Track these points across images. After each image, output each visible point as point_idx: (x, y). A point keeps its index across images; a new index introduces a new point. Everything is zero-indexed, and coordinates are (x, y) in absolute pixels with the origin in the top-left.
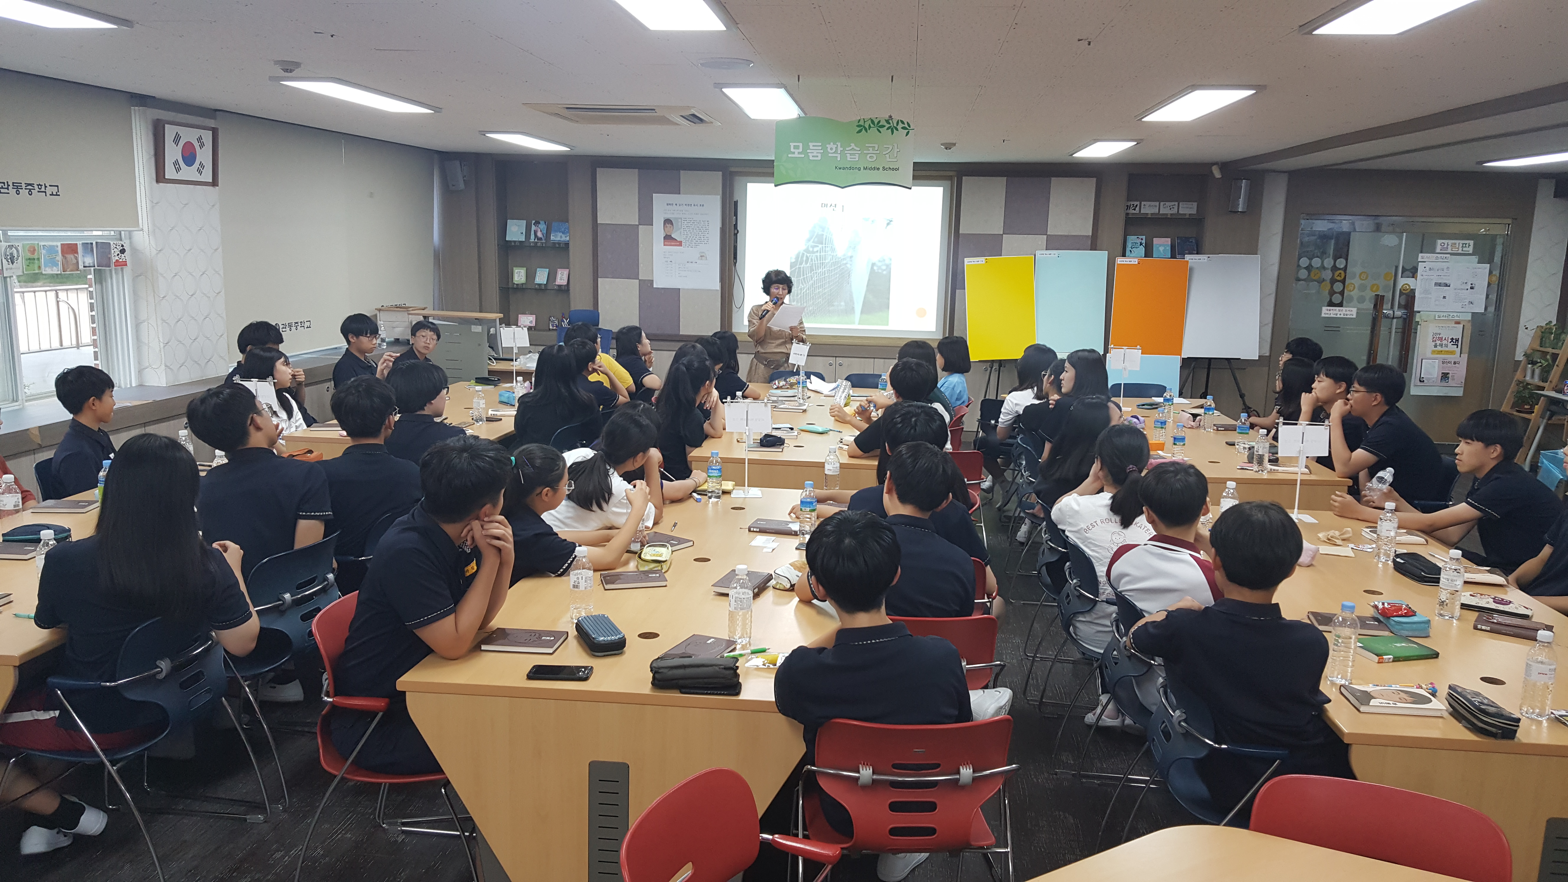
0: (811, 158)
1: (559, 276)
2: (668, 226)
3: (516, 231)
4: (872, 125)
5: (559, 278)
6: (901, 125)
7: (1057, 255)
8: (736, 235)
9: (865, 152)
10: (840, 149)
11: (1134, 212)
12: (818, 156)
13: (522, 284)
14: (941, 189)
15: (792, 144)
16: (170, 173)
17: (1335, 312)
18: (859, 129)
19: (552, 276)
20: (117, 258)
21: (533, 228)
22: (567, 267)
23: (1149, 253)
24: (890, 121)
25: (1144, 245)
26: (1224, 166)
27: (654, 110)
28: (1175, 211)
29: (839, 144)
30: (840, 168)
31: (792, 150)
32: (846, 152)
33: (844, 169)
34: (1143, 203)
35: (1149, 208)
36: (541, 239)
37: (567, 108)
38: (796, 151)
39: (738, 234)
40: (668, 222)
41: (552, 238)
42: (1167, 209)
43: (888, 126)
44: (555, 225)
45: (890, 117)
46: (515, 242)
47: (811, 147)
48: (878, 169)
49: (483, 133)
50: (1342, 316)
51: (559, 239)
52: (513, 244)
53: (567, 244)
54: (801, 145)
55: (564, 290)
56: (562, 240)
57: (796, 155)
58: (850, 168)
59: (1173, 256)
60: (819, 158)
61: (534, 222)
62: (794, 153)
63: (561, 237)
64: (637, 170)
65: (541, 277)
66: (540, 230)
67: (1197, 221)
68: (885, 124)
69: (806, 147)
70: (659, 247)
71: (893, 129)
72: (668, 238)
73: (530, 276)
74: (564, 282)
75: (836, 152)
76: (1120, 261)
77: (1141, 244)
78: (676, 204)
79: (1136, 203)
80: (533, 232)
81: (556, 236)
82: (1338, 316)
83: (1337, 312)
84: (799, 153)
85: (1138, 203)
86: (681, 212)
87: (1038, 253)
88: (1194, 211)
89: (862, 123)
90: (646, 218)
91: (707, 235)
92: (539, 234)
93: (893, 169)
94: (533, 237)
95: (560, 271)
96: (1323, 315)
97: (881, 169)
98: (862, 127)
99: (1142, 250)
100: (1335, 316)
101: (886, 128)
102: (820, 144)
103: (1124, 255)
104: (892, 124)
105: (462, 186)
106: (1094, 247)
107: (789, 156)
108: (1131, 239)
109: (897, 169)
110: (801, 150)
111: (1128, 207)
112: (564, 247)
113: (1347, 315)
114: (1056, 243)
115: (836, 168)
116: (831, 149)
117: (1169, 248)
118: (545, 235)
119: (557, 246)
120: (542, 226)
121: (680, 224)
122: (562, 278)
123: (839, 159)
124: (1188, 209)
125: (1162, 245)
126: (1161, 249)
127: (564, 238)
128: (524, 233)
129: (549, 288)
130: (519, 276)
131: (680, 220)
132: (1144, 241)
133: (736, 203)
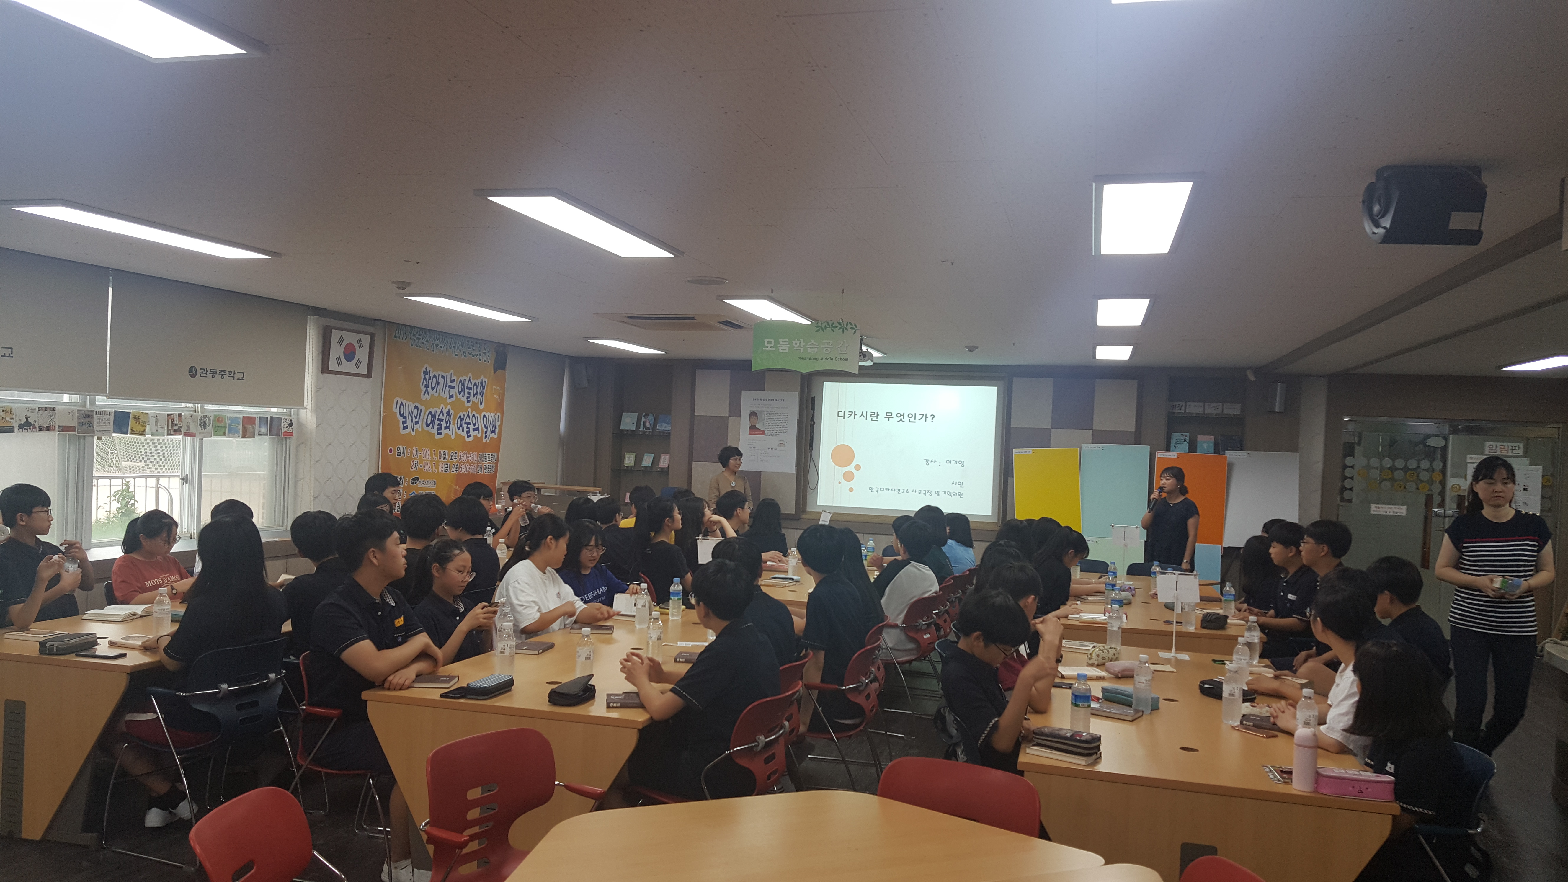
0: (780, 351)
1: (662, 460)
2: (754, 417)
3: (628, 422)
4: (827, 326)
5: (662, 462)
6: (849, 326)
7: (1101, 449)
8: (812, 426)
9: (822, 346)
10: (802, 344)
11: (1179, 411)
12: (785, 350)
13: (632, 466)
14: (995, 389)
15: (766, 341)
16: (333, 366)
17: (1384, 509)
19: (655, 461)
20: (286, 430)
21: (643, 419)
22: (667, 453)
23: (1193, 448)
24: (842, 323)
25: (1188, 441)
27: (694, 318)
28: (1219, 411)
29: (802, 340)
30: (803, 359)
31: (766, 344)
32: (807, 346)
33: (806, 359)
34: (1188, 403)
35: (1194, 408)
36: (648, 428)
37: (628, 317)
38: (769, 346)
39: (815, 426)
41: (658, 427)
42: (1212, 409)
44: (661, 417)
45: (842, 319)
46: (627, 431)
47: (781, 343)
48: (832, 359)
50: (1391, 514)
51: (663, 428)
52: (625, 433)
53: (669, 433)
54: (772, 341)
55: (665, 472)
56: (666, 429)
58: (810, 359)
59: (1216, 452)
61: (644, 414)
62: (767, 347)
63: (665, 427)
64: (729, 371)
65: (647, 461)
66: (648, 421)
67: (1239, 421)
68: (837, 325)
69: (776, 343)
71: (843, 329)
72: (753, 429)
73: (639, 460)
74: (666, 466)
75: (799, 346)
76: (1160, 454)
77: (1185, 440)
78: (761, 399)
79: (1181, 403)
80: (642, 423)
81: (661, 426)
82: (1388, 513)
83: (1387, 510)
84: (771, 347)
85: (1184, 404)
86: (765, 406)
87: (1083, 446)
88: (1238, 412)
89: (820, 324)
90: (735, 411)
91: (786, 426)
92: (648, 425)
93: (844, 360)
94: (642, 427)
95: (663, 456)
96: (1372, 512)
97: (834, 359)
98: (820, 328)
99: (1186, 446)
100: (1385, 514)
101: (838, 328)
102: (787, 340)
103: (1168, 449)
104: (843, 325)
105: (586, 385)
106: (1138, 442)
107: (764, 349)
108: (1176, 436)
109: (847, 359)
111: (1174, 407)
112: (666, 436)
113: (1397, 513)
114: (1101, 437)
115: (799, 358)
116: (796, 344)
117: (1212, 445)
118: (652, 425)
119: (662, 434)
120: (651, 418)
122: (664, 462)
123: (802, 352)
124: (1233, 409)
125: (1206, 442)
126: (1205, 445)
127: (668, 428)
128: (635, 423)
129: (652, 470)
130: (629, 460)
132: (1187, 438)
133: (813, 399)
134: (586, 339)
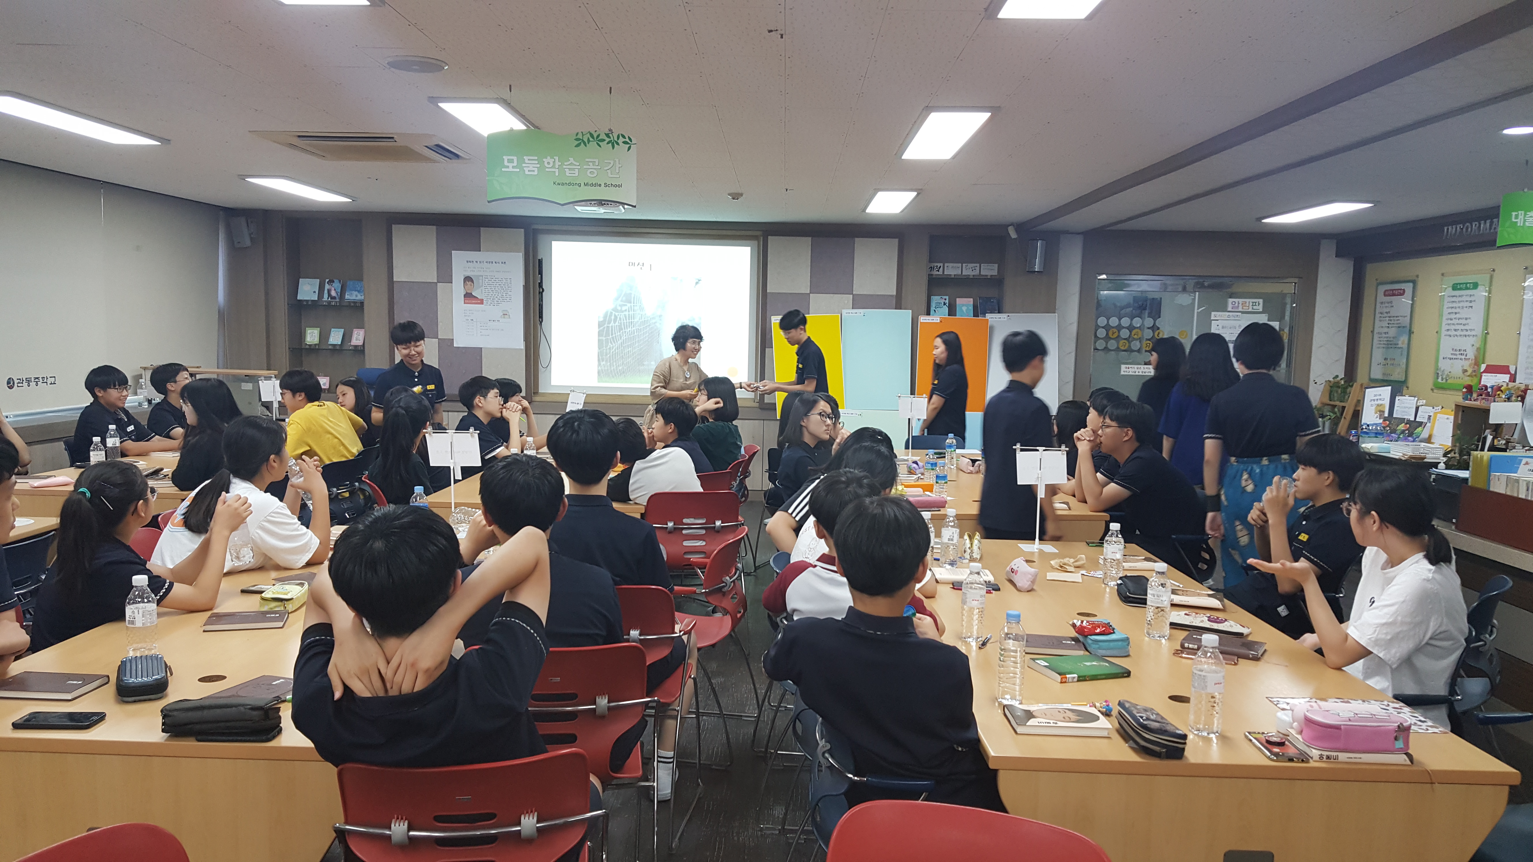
0: (527, 173)
1: (355, 336)
2: (469, 283)
3: (308, 290)
4: (591, 139)
5: (355, 339)
6: (621, 140)
7: (862, 314)
8: (541, 293)
9: (585, 167)
10: (557, 164)
11: (937, 273)
12: (534, 171)
13: (316, 345)
14: (748, 249)
15: (506, 158)
17: (1133, 370)
18: (578, 142)
19: (346, 337)
21: (327, 287)
22: (361, 327)
23: (952, 311)
24: (611, 135)
25: (947, 304)
26: (1020, 227)
27: (393, 138)
28: (977, 272)
29: (557, 158)
30: (559, 184)
31: (506, 163)
32: (564, 167)
33: (563, 184)
34: (946, 265)
35: (952, 270)
36: (334, 298)
37: (299, 136)
38: (511, 165)
39: (544, 293)
40: (468, 279)
41: (347, 297)
42: (969, 270)
43: (608, 140)
44: (350, 283)
45: (610, 130)
46: (307, 301)
47: (527, 161)
48: (600, 185)
49: (243, 177)
50: (1141, 374)
51: (354, 297)
52: (305, 303)
53: (362, 303)
54: (515, 158)
55: (360, 351)
56: (357, 298)
57: (511, 169)
58: (570, 184)
59: (976, 315)
60: (536, 173)
61: (327, 280)
62: (508, 167)
63: (356, 296)
64: (435, 227)
65: (336, 337)
66: (334, 289)
67: (997, 282)
68: (605, 137)
69: (521, 161)
70: (459, 304)
71: (613, 144)
72: (469, 297)
73: (324, 336)
74: (360, 343)
75: (553, 167)
76: (923, 319)
77: (945, 304)
78: (477, 262)
79: (939, 265)
80: (326, 292)
81: (351, 295)
82: (1137, 373)
83: (1136, 370)
84: (513, 167)
85: (942, 265)
86: (482, 270)
87: (844, 312)
88: (995, 273)
89: (580, 136)
90: (445, 275)
91: (509, 293)
92: (333, 293)
93: (616, 186)
94: (326, 296)
95: (356, 332)
96: (1122, 373)
97: (603, 185)
98: (580, 142)
99: (946, 309)
100: (1134, 374)
101: (606, 142)
102: (536, 158)
103: (928, 314)
104: (612, 139)
105: (248, 243)
106: (898, 306)
107: (503, 170)
108: (935, 299)
109: (620, 186)
110: (515, 164)
111: (932, 268)
112: (358, 307)
113: (1145, 373)
114: (862, 302)
115: (554, 183)
116: (548, 163)
117: (971, 308)
118: (339, 294)
119: (352, 304)
120: (337, 285)
121: (481, 281)
122: (358, 338)
123: (557, 174)
124: (990, 270)
125: (965, 305)
126: (964, 309)
127: (359, 297)
128: (317, 292)
129: (345, 347)
130: (312, 336)
131: (481, 278)
132: (947, 301)
133: (540, 262)
134: (242, 177)
